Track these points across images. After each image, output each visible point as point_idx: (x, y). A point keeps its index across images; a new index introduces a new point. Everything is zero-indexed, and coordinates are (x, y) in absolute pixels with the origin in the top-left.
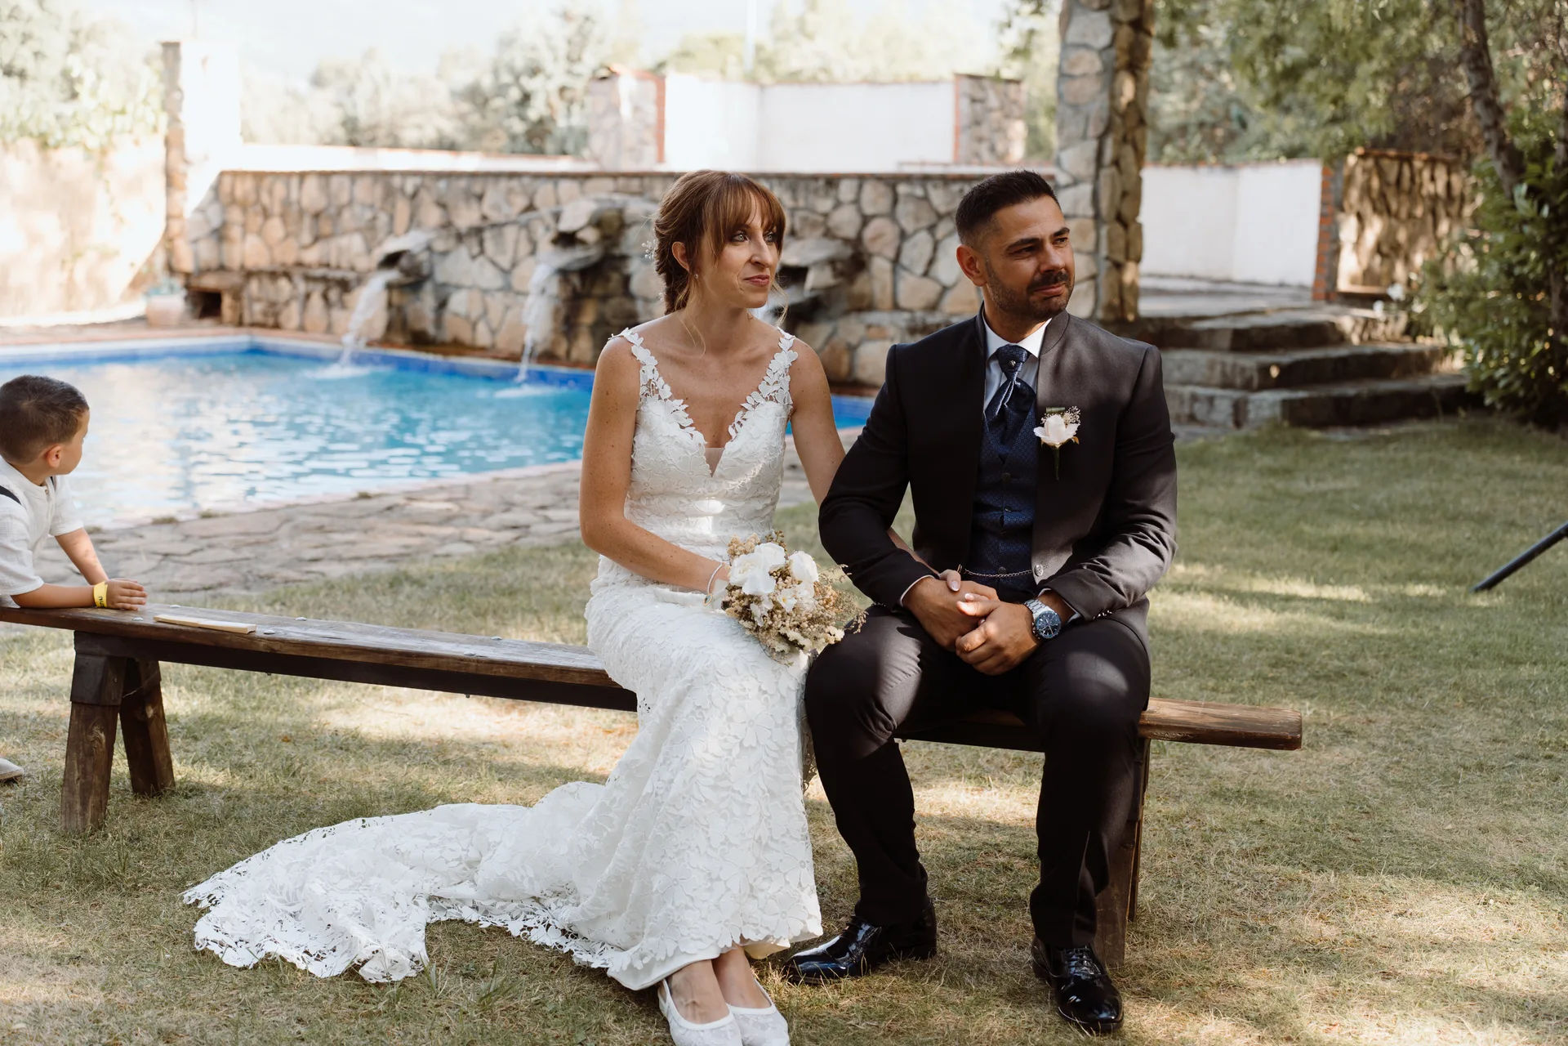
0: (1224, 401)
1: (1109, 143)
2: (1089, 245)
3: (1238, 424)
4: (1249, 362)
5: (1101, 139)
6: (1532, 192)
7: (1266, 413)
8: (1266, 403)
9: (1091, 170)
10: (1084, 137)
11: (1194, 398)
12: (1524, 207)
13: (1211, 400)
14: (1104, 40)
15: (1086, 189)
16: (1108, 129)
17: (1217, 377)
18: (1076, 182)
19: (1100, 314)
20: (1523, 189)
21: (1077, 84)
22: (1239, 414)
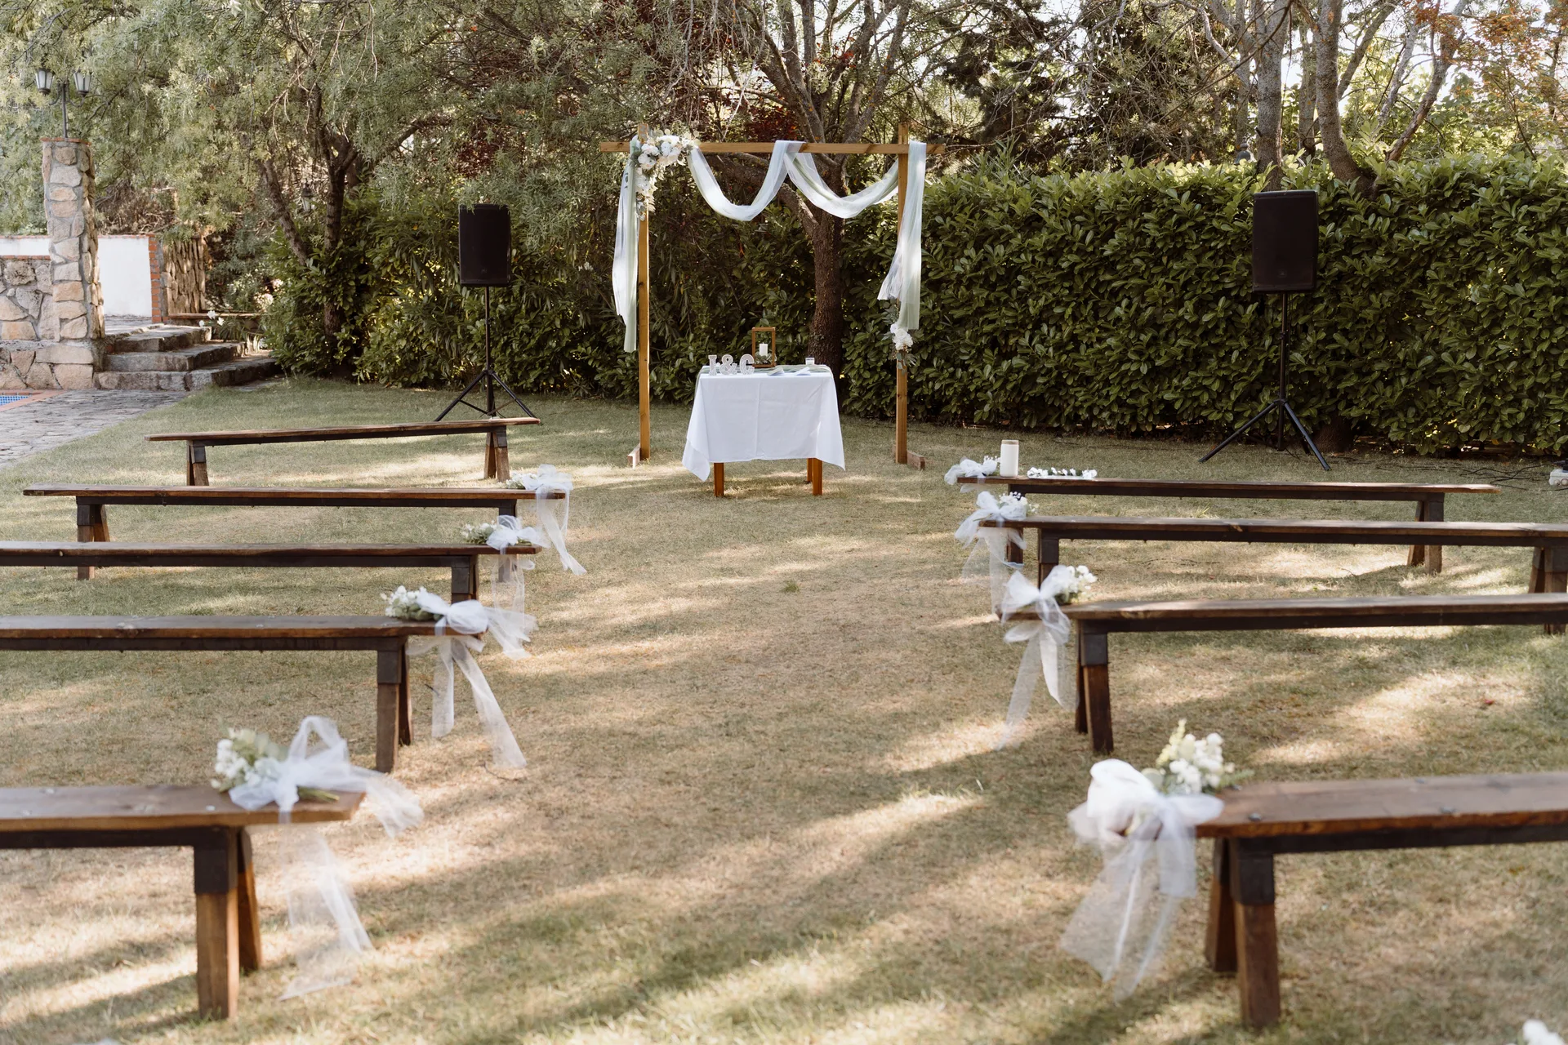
0: (178, 378)
1: (86, 238)
2: (80, 296)
3: (187, 389)
4: (182, 356)
5: (81, 237)
6: (315, 264)
7: (205, 381)
8: (203, 376)
9: (77, 254)
10: (70, 236)
11: (158, 377)
12: (314, 270)
13: (169, 377)
14: (76, 182)
15: (76, 265)
16: (84, 232)
17: (163, 365)
18: (67, 262)
19: (91, 335)
20: (310, 262)
21: (61, 206)
22: (187, 385)
